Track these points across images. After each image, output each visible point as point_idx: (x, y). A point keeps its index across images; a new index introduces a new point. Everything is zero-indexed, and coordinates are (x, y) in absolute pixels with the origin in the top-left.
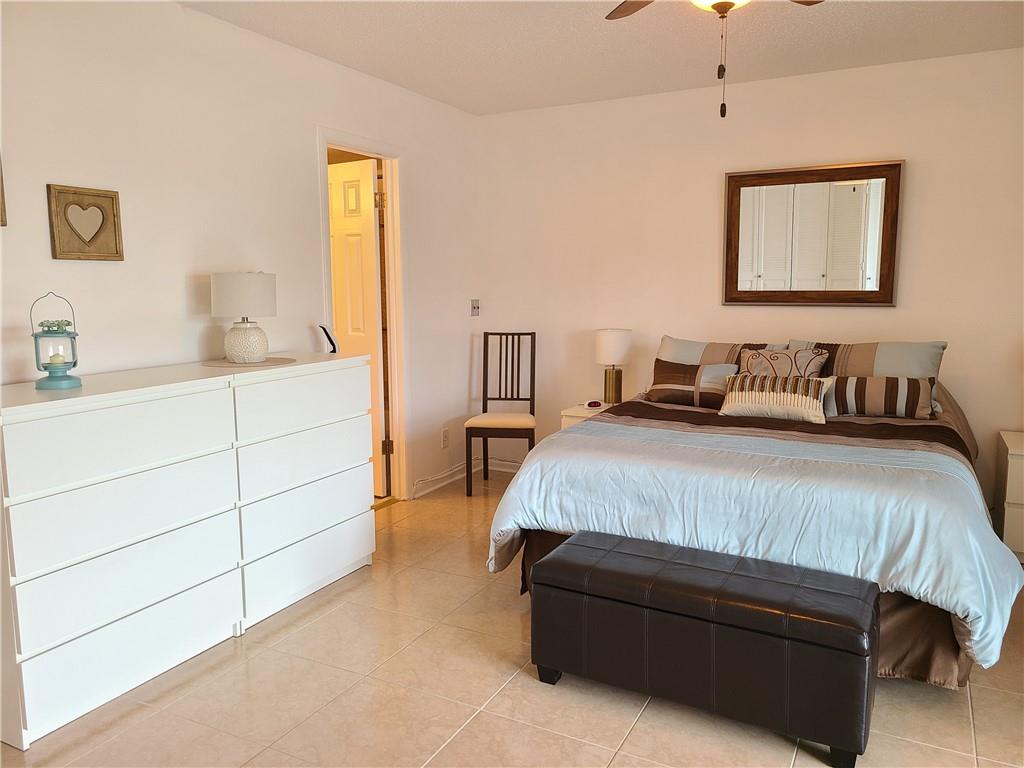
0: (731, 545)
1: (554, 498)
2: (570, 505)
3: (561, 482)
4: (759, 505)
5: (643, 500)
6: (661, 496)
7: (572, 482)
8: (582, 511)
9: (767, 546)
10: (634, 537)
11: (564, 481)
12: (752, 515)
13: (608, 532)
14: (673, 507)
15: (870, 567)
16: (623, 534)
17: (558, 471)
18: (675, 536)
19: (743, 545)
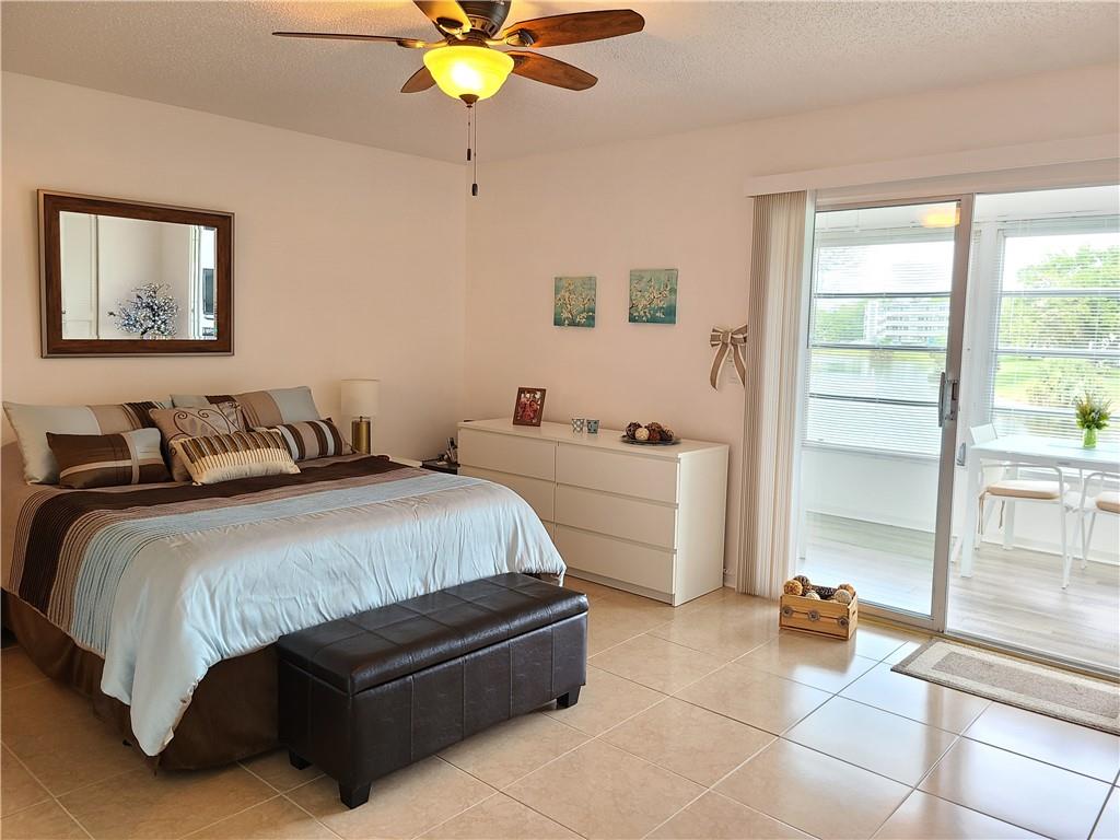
0: (417, 589)
1: (235, 614)
2: (253, 613)
3: (239, 591)
4: (428, 543)
5: (333, 576)
6: (351, 566)
7: (253, 586)
8: (271, 616)
9: (441, 574)
10: (335, 618)
11: (242, 588)
12: (426, 553)
13: (306, 626)
14: (365, 573)
15: (503, 565)
16: (323, 621)
17: (232, 579)
18: (373, 599)
19: (426, 584)
